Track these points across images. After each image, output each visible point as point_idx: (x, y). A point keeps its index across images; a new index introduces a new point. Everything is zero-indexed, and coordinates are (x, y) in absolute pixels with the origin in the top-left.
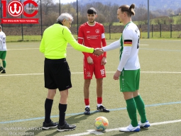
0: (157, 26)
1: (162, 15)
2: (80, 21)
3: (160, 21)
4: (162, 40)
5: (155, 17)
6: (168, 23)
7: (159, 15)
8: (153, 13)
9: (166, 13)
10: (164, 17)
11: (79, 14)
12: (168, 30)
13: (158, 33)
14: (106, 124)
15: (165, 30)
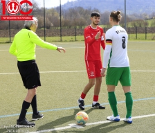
0: (133, 28)
1: (138, 19)
2: (63, 24)
3: (136, 24)
4: (137, 41)
5: (132, 21)
6: (143, 26)
7: (135, 18)
8: (129, 16)
9: (141, 16)
10: (140, 20)
11: (62, 18)
12: (143, 33)
13: (134, 35)
14: (86, 118)
15: (140, 32)
